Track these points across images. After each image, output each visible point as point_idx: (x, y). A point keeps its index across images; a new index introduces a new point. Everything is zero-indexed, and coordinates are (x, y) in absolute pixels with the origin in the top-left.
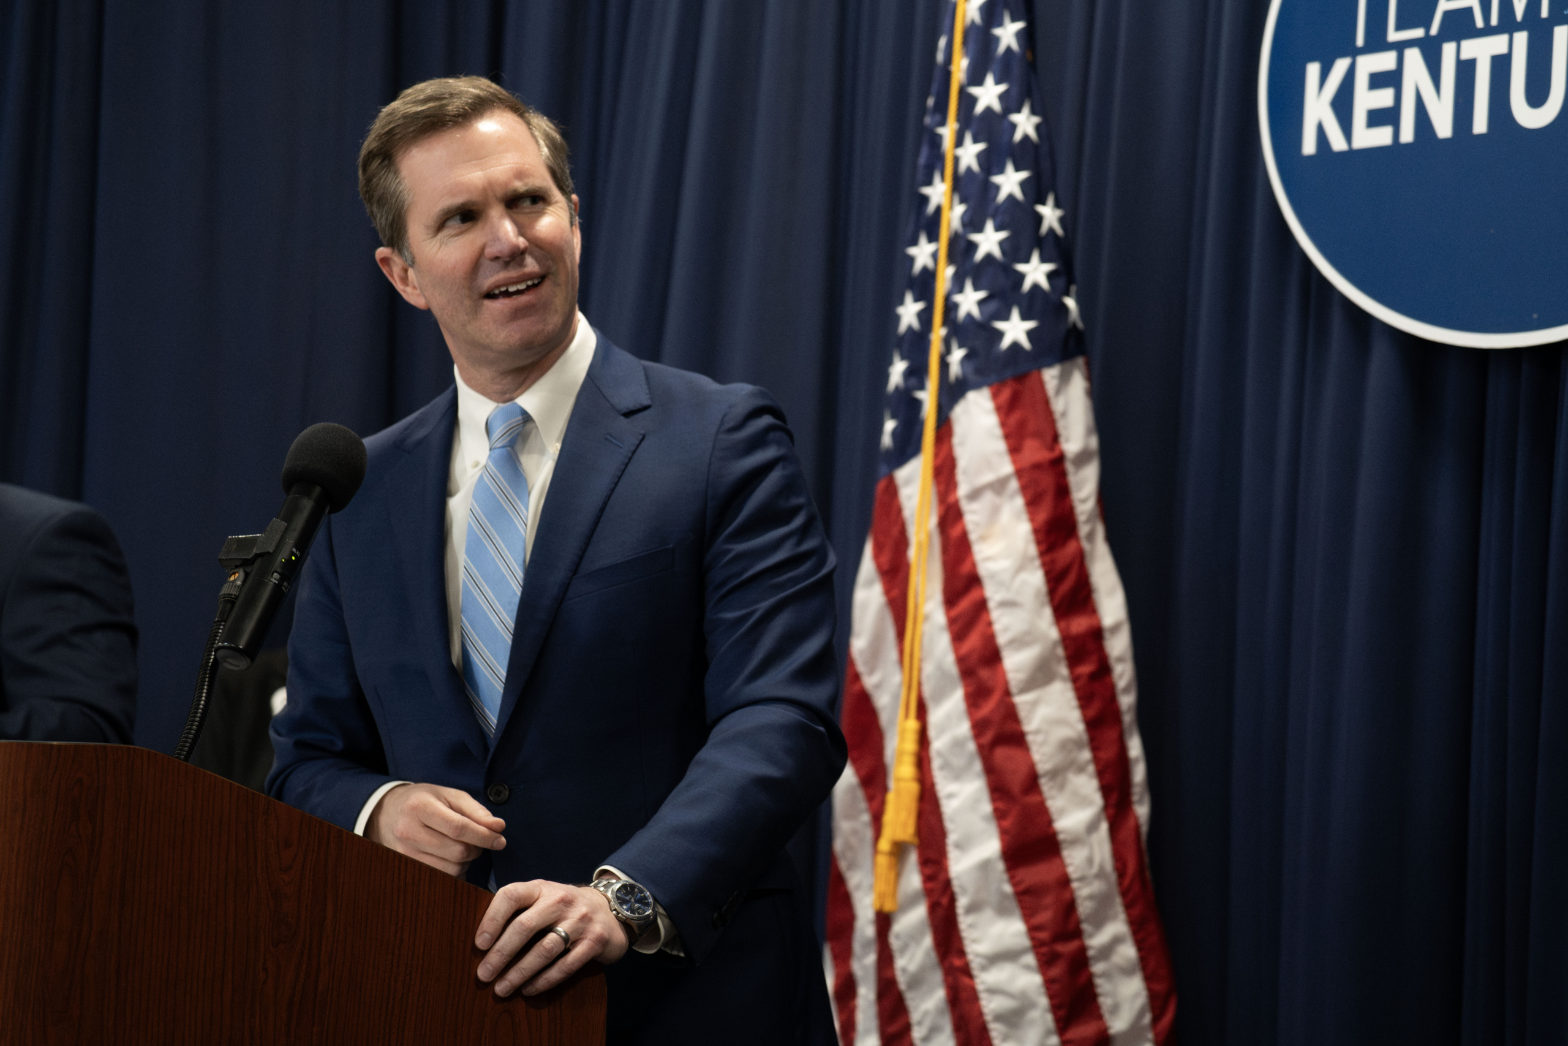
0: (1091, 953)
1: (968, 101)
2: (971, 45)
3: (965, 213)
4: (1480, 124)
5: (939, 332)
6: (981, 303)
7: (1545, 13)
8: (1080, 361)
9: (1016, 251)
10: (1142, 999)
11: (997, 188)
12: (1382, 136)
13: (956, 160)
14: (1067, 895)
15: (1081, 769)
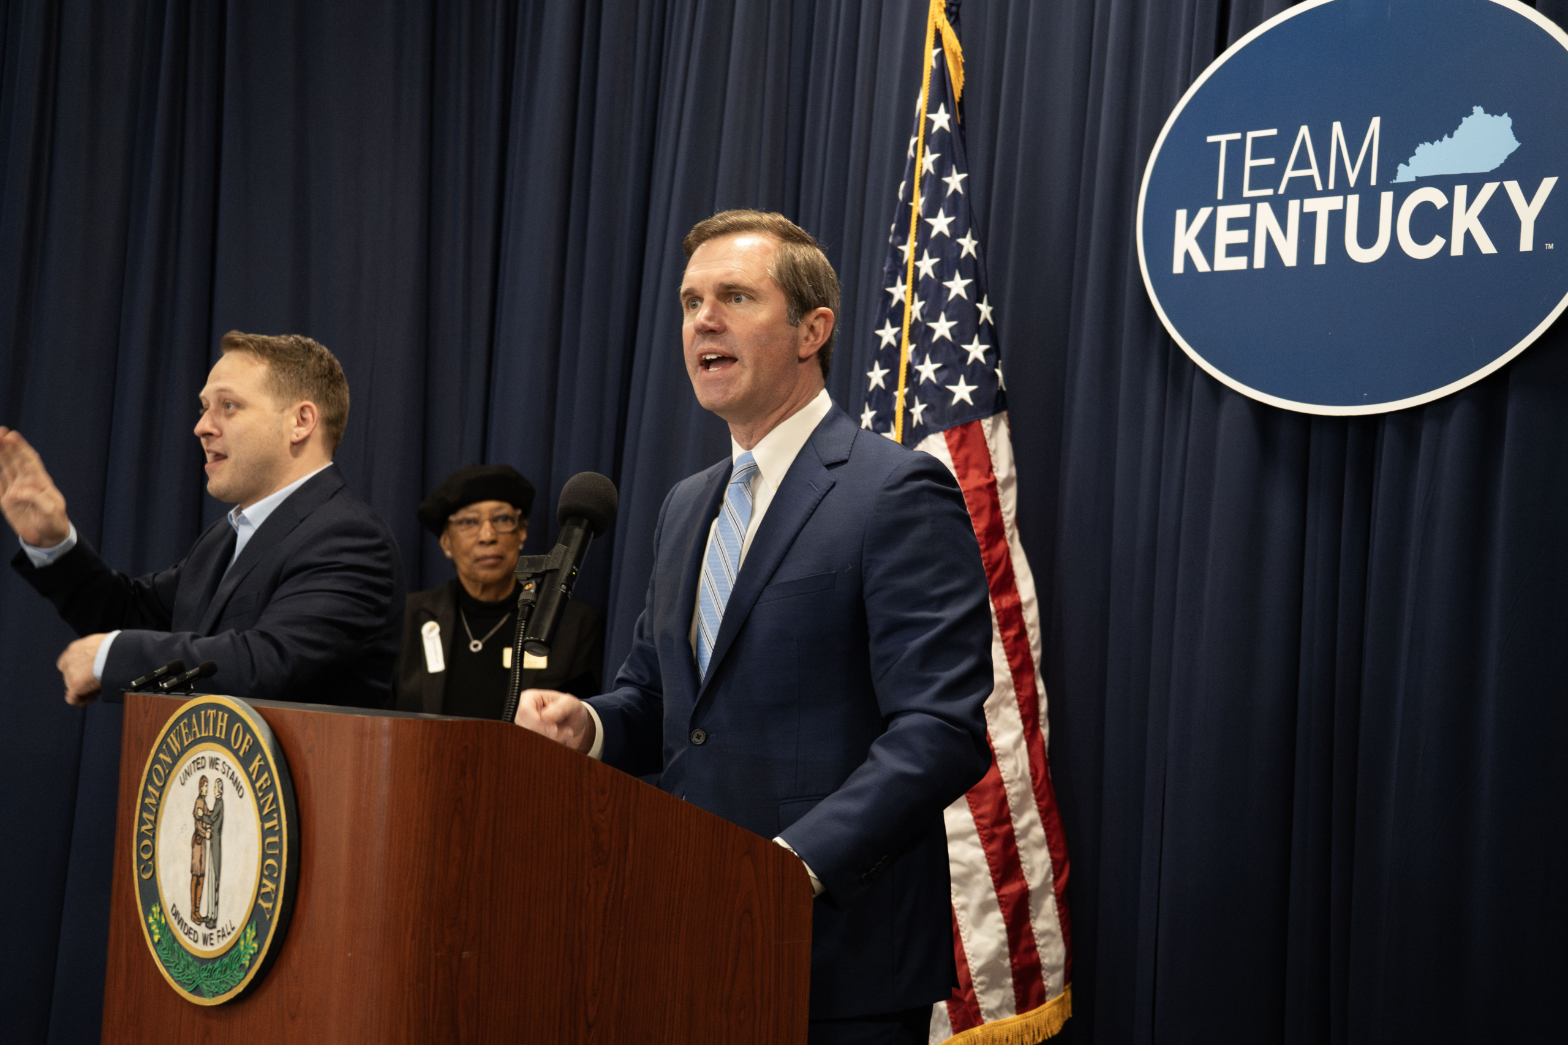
0: (1016, 833)
1: (924, 229)
2: (926, 190)
3: (923, 307)
4: (1320, 257)
5: (901, 392)
6: (936, 371)
7: (1373, 182)
8: (1005, 413)
9: (962, 335)
10: (1048, 865)
11: (949, 290)
12: (1239, 263)
13: (917, 270)
14: (1002, 793)
15: (1009, 704)
